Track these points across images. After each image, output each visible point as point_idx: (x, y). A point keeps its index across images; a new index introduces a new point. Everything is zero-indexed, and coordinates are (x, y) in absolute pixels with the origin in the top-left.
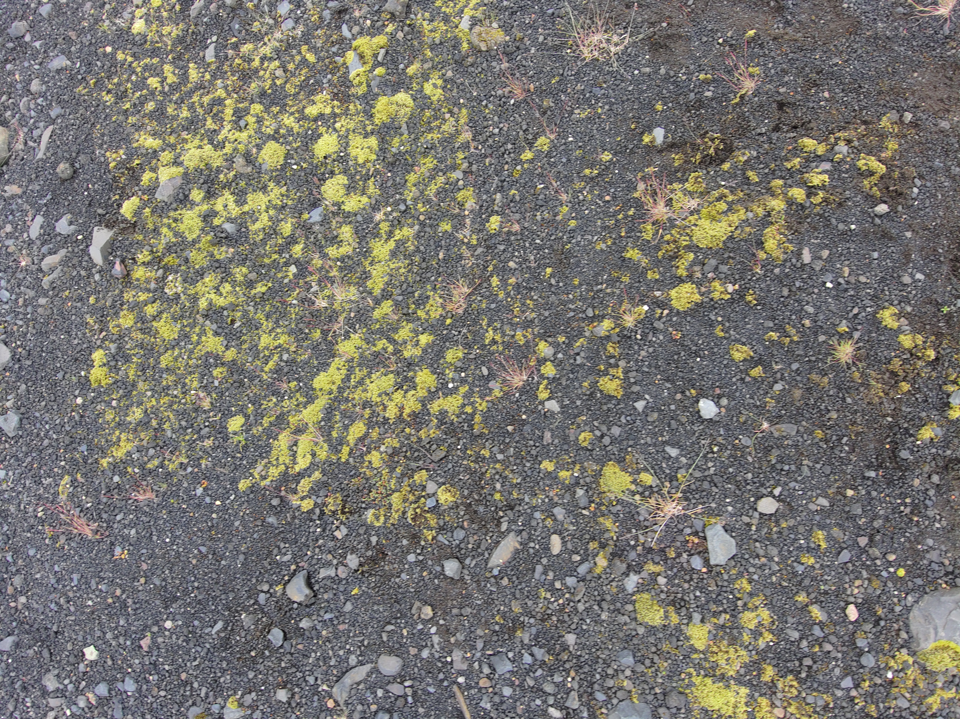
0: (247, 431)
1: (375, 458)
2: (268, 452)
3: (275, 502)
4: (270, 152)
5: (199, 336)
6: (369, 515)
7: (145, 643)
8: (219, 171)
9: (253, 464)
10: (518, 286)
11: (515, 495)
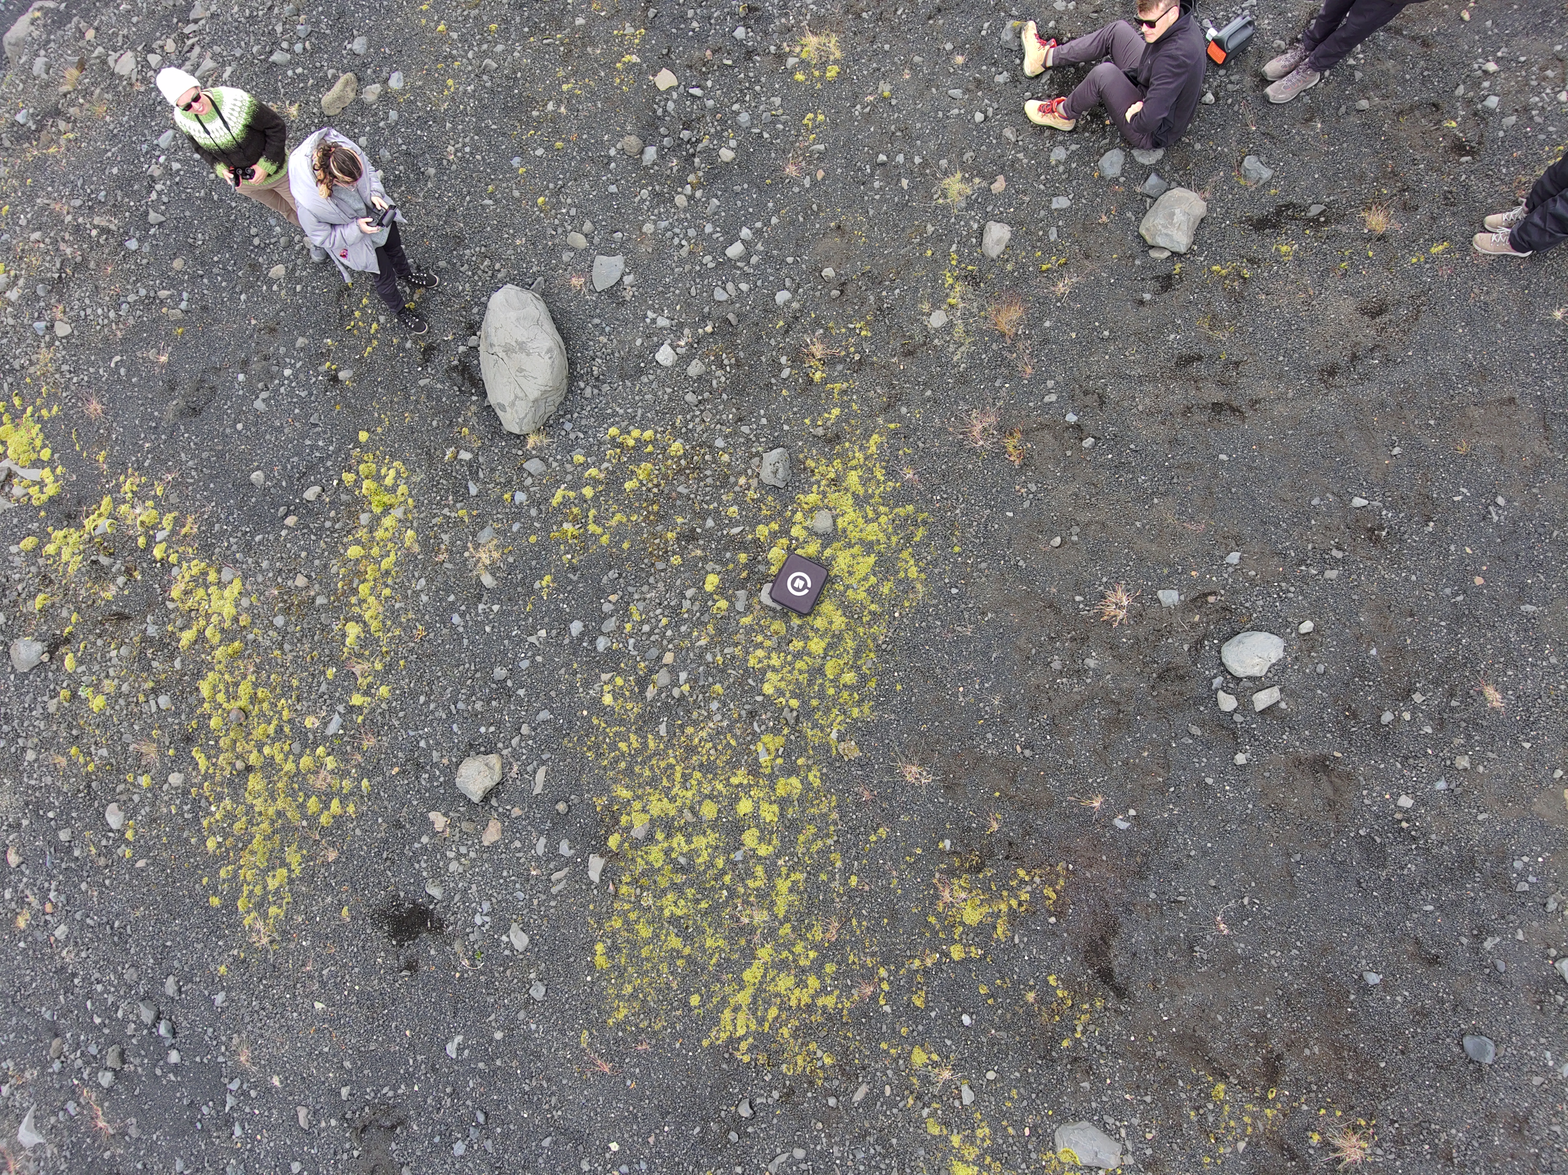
0: (703, 1006)
1: (785, 1031)
2: (719, 1022)
3: (727, 1056)
4: (708, 808)
5: (666, 936)
6: (784, 1067)
7: (651, 1140)
8: (673, 819)
9: (709, 1029)
10: (868, 928)
11: (866, 1062)
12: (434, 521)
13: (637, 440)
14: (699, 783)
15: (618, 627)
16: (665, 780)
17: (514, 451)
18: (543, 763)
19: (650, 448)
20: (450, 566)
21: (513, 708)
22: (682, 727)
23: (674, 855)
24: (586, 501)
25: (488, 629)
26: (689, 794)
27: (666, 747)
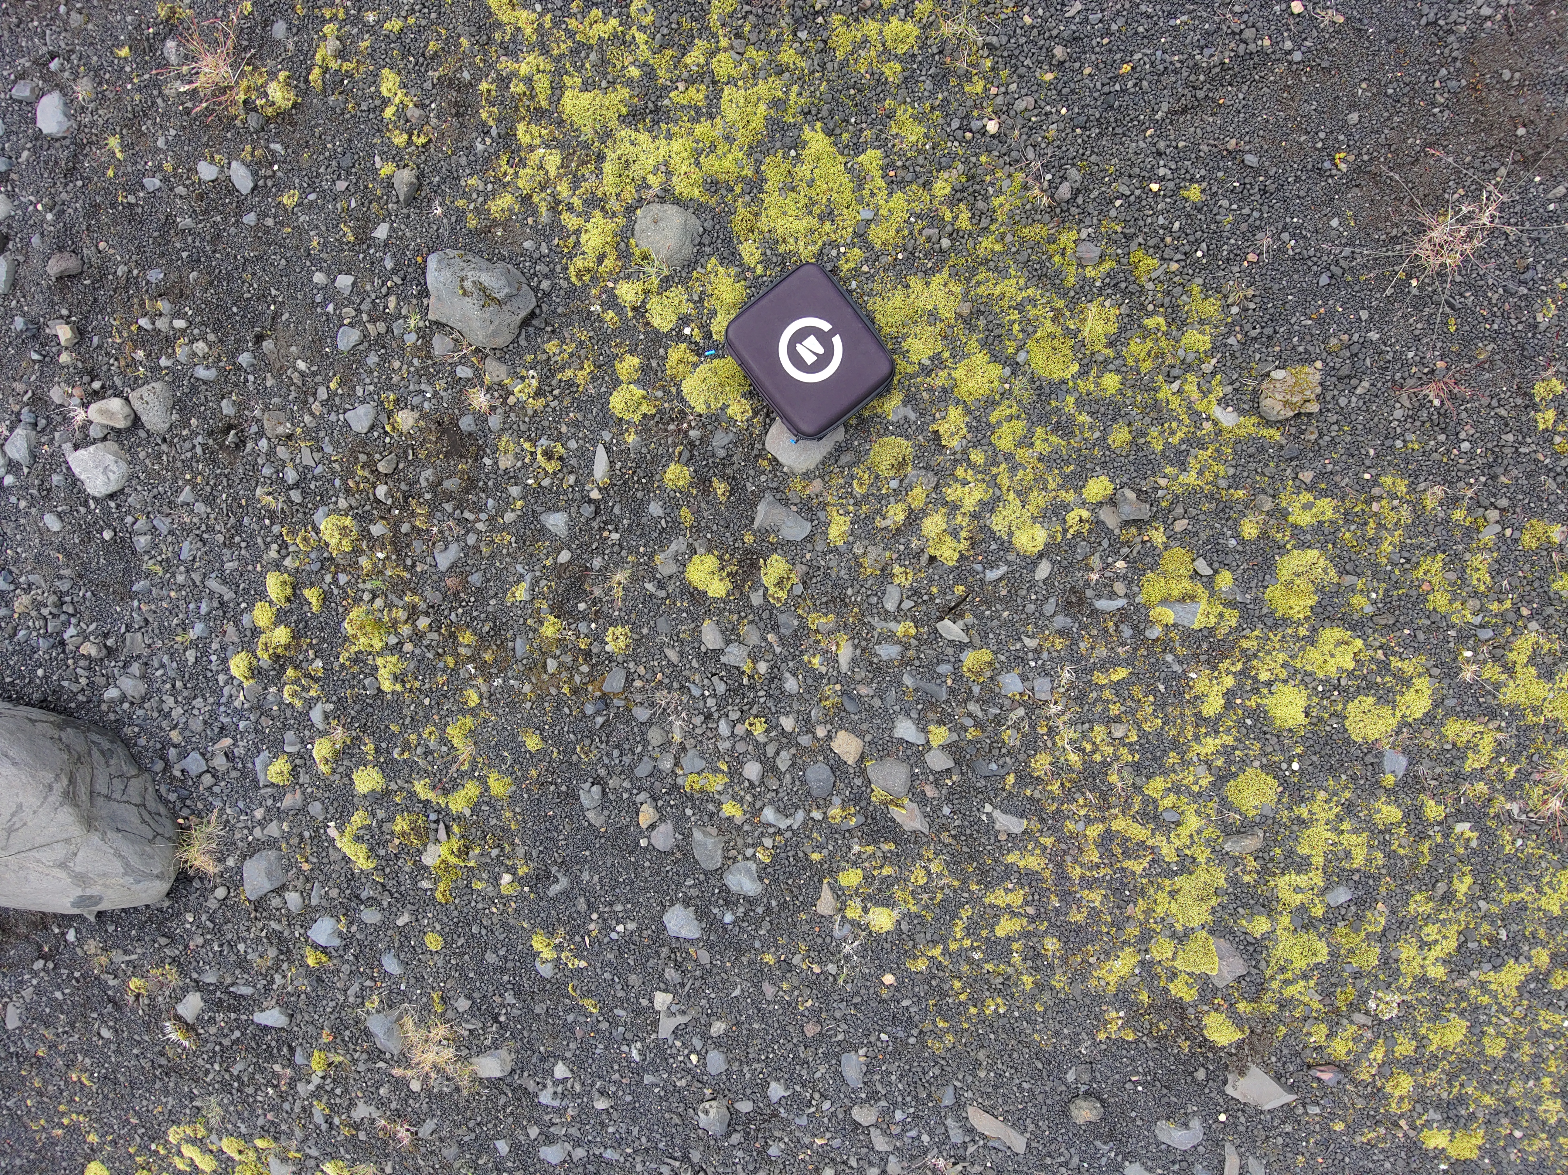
4: (1249, 793)
5: (1486, 991)
8: (1234, 881)
12: (318, 1118)
13: (280, 618)
14: (1177, 789)
15: (721, 832)
16: (1128, 864)
17: (212, 904)
18: (959, 1105)
19: (311, 595)
20: (429, 1125)
21: (803, 1121)
22: (1025, 778)
23: (1318, 911)
24: (387, 793)
25: (601, 1104)
26: (1193, 822)
27: (1056, 830)
